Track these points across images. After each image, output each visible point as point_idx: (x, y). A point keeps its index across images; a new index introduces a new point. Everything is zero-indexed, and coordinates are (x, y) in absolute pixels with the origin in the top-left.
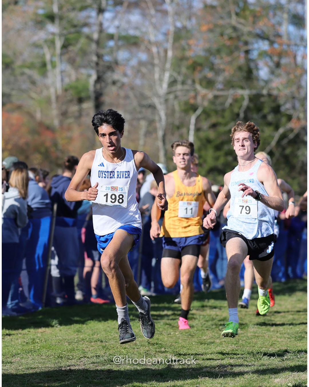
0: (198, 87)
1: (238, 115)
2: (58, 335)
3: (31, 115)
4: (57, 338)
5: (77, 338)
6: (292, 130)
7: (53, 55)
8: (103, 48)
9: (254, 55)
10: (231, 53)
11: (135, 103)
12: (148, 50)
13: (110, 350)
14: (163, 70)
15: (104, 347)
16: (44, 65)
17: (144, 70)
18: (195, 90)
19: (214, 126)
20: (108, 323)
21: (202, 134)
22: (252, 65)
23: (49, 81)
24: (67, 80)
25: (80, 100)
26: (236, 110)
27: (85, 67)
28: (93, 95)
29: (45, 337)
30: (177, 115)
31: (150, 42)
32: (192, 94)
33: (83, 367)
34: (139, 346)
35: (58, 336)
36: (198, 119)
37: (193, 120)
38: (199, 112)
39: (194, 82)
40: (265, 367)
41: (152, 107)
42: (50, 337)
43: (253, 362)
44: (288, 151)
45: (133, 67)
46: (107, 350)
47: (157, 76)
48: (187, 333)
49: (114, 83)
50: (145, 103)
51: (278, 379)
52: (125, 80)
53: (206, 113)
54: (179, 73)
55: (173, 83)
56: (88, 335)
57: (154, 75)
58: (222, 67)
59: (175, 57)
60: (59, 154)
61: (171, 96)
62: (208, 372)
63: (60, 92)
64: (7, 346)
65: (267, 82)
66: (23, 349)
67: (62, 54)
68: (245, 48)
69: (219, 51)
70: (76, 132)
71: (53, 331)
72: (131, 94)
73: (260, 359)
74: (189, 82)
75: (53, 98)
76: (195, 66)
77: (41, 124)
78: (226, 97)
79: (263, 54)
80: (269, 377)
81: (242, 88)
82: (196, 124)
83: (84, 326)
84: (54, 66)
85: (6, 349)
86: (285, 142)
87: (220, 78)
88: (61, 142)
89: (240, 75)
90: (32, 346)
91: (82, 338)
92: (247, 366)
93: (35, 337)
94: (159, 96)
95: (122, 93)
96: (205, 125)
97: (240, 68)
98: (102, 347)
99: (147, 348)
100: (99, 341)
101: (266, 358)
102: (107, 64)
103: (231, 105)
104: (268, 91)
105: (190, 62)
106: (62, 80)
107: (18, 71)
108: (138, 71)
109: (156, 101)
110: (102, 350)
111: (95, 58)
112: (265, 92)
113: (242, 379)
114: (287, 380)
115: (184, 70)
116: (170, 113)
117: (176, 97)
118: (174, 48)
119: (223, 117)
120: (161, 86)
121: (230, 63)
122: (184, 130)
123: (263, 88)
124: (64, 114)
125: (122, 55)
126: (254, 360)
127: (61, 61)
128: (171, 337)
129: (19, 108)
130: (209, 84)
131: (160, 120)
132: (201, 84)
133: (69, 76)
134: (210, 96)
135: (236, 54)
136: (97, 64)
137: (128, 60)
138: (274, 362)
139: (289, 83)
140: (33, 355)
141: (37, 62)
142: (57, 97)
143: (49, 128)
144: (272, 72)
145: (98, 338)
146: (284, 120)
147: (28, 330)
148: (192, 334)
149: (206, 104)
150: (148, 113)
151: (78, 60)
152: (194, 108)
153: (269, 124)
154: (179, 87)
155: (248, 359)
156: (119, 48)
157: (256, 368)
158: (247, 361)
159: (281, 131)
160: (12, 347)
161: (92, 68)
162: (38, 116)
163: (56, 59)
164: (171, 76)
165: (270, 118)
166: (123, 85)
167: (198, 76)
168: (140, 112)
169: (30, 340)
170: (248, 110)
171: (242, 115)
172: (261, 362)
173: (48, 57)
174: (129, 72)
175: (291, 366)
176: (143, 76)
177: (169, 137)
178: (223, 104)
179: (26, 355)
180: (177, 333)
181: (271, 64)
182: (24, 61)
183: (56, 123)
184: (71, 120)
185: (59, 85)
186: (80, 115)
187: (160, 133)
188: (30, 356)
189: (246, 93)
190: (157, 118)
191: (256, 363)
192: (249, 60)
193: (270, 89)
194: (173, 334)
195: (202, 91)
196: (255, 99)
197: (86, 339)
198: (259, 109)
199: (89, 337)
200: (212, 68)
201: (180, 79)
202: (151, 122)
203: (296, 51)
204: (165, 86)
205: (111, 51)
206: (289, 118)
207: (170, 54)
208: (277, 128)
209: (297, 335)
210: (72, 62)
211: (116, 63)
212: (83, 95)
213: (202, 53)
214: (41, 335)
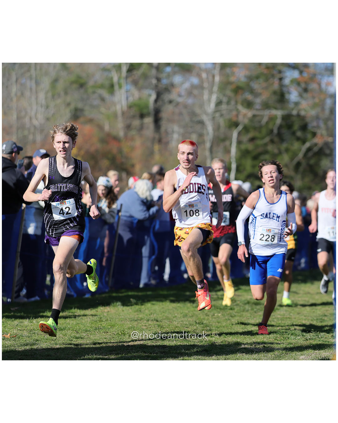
0: (240, 107)
1: (272, 131)
2: (121, 314)
3: (100, 127)
4: (121, 317)
5: (137, 317)
6: (316, 145)
7: (119, 78)
8: (162, 73)
9: (287, 81)
10: (267, 80)
11: (187, 118)
12: (199, 76)
13: (164, 328)
14: (211, 93)
15: (159, 326)
16: (112, 86)
17: (196, 92)
18: (237, 110)
19: (252, 140)
20: (163, 305)
21: (243, 147)
22: (285, 89)
23: (116, 98)
24: (131, 99)
25: (142, 116)
26: (270, 126)
27: (147, 88)
28: (152, 112)
29: (111, 316)
30: (222, 129)
31: (200, 69)
32: (234, 113)
33: (142, 342)
34: (188, 325)
35: (121, 316)
36: (239, 134)
37: (235, 135)
38: (240, 128)
39: (236, 103)
40: (292, 346)
41: (201, 123)
42: (114, 317)
43: (283, 341)
44: (312, 162)
45: (186, 89)
46: (161, 328)
47: (206, 97)
48: (229, 314)
49: (170, 102)
50: (196, 119)
51: (303, 356)
52: (180, 100)
53: (246, 129)
54: (224, 95)
55: (219, 103)
56: (147, 315)
57: (203, 97)
58: (260, 91)
59: (221, 82)
60: (124, 160)
61: (217, 115)
62: (245, 348)
63: (125, 108)
64: (78, 324)
65: (297, 104)
66: (91, 326)
67: (127, 77)
68: (279, 76)
69: (257, 77)
70: (138, 142)
71: (117, 311)
72: (184, 111)
73: (288, 338)
74: (233, 103)
75: (119, 113)
76: (238, 90)
77: (109, 135)
78: (262, 116)
79: (293, 81)
80: (296, 354)
81: (276, 108)
82: (238, 139)
83: (143, 307)
84: (120, 87)
85: (78, 327)
86: (310, 154)
87: (258, 101)
88: (125, 150)
89: (275, 98)
90: (99, 323)
91: (141, 317)
92: (277, 344)
93: (102, 316)
94: (207, 114)
95: (177, 110)
96: (245, 138)
97: (275, 93)
98: (157, 326)
99: (195, 327)
100: (155, 320)
101: (293, 337)
102: (164, 87)
103: (267, 123)
104: (298, 112)
105: (233, 87)
106: (127, 98)
107: (90, 90)
108: (190, 93)
109: (205, 118)
110: (157, 328)
111: (154, 81)
112: (294, 112)
113: (273, 356)
114: (310, 357)
115: (229, 93)
116: (217, 128)
117: (222, 115)
118: (221, 74)
119: (260, 132)
120: (209, 105)
121: (266, 88)
122: (227, 143)
123: (293, 109)
124: (128, 127)
125: (177, 79)
126: (283, 339)
127: (127, 83)
128: (215, 318)
129: (91, 121)
130: (249, 105)
131: (208, 134)
132: (242, 104)
133: (133, 95)
134: (250, 114)
135: (271, 80)
136: (156, 86)
137: (182, 83)
138: (299, 341)
139: (314, 106)
140: (100, 332)
141: (107, 83)
142: (123, 113)
143: (116, 139)
144: (301, 95)
145: (155, 318)
146: (309, 136)
147: (96, 310)
148: (233, 315)
149: (246, 121)
150: (198, 127)
151: (141, 82)
152: (236, 125)
153: (298, 139)
154: (224, 107)
155: (278, 339)
156: (175, 73)
157: (284, 346)
158: (277, 340)
159: (308, 145)
160: (82, 324)
161: (153, 89)
162: (107, 128)
163: (123, 81)
164: (218, 98)
165: (299, 134)
166: (178, 104)
167: (240, 98)
168: (191, 127)
169: (97, 318)
170: (280, 127)
171: (275, 131)
172: (289, 341)
173: (115, 79)
174: (183, 93)
175: (314, 345)
176: (195, 96)
177: (215, 149)
178: (260, 122)
179: (94, 332)
180: (219, 315)
181: (300, 89)
182: (96, 82)
183: (121, 134)
184: (133, 132)
185: (124, 103)
186: (141, 128)
187: (208, 145)
188: (97, 332)
189: (279, 113)
190: (205, 132)
191: (284, 342)
192: (281, 86)
193: (299, 111)
194: (217, 315)
195: (243, 110)
196: (287, 118)
197: (144, 318)
198: (289, 127)
199: (146, 316)
200: (252, 91)
201: (225, 100)
202: (201, 135)
203: (321, 79)
204: (212, 105)
205: (169, 76)
206: (314, 134)
207: (217, 79)
208: (304, 142)
209: (318, 318)
210: (135, 83)
211: (172, 85)
212: (145, 111)
213: (243, 79)
214: (107, 315)
